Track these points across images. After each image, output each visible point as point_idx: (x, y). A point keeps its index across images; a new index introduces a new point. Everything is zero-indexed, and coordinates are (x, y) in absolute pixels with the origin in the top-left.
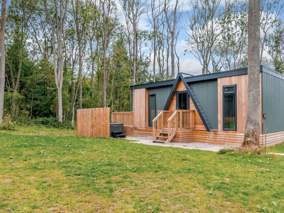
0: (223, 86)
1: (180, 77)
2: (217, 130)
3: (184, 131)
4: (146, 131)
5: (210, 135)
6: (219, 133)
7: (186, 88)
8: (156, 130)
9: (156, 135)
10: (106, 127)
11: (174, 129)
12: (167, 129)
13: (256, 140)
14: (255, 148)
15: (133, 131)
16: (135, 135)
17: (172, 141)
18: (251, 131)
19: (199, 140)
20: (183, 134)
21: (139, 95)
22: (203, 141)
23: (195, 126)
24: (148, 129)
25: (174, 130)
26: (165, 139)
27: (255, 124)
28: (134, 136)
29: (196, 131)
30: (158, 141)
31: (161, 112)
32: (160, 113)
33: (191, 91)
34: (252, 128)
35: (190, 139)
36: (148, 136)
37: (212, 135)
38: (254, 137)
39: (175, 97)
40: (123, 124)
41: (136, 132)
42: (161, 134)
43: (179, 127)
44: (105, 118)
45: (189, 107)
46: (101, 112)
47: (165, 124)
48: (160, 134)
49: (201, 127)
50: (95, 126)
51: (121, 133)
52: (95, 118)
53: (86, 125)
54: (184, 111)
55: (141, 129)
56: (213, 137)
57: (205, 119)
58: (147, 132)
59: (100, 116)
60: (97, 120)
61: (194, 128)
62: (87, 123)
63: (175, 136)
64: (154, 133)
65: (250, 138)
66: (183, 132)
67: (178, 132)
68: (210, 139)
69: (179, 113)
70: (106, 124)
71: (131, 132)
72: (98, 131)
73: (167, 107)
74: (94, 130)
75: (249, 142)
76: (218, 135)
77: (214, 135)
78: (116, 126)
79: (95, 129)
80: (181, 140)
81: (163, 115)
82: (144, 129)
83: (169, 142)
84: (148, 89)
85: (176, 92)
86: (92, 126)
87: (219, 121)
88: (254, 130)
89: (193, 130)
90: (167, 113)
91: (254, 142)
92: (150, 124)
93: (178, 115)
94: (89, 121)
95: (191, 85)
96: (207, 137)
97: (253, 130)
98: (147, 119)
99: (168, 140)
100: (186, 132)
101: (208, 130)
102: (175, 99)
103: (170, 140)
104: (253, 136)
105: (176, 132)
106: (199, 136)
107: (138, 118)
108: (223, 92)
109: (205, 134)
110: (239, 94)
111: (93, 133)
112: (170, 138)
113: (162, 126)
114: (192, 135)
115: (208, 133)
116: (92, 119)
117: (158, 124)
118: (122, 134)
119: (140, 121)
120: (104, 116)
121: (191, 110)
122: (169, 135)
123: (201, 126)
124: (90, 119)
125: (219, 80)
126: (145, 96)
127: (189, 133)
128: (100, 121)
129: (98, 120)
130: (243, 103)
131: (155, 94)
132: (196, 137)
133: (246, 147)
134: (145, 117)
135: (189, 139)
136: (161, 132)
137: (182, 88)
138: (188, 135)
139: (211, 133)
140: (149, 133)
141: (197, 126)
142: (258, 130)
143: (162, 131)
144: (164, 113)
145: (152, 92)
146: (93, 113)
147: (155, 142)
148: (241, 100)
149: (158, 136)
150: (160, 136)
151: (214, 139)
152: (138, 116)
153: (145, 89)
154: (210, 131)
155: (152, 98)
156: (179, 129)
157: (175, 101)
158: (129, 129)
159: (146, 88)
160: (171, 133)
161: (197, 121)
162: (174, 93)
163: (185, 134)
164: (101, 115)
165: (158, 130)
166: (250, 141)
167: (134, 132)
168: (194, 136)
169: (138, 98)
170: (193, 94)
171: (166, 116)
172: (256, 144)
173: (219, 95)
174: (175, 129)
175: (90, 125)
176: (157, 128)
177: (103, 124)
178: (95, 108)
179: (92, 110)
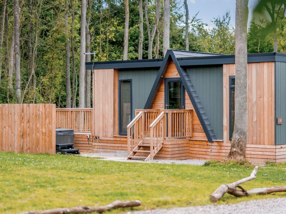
0: (230, 76)
1: (170, 56)
2: (222, 140)
3: (175, 143)
4: (115, 142)
5: (213, 147)
6: (224, 144)
7: (179, 75)
8: (133, 140)
9: (132, 148)
10: (50, 136)
11: (159, 139)
12: (149, 139)
13: (241, 150)
14: (240, 159)
15: (90, 143)
16: (95, 149)
17: (156, 157)
18: (237, 141)
19: (198, 156)
20: (173, 146)
21: (103, 80)
22: (203, 156)
23: (192, 134)
24: (119, 139)
25: (160, 141)
26: (147, 154)
27: (241, 133)
28: (93, 152)
29: (194, 142)
30: (135, 157)
31: (141, 112)
32: (139, 114)
33: (187, 79)
34: (238, 137)
35: (185, 155)
36: (118, 151)
37: (215, 147)
38: (240, 147)
39: (163, 87)
40: (72, 131)
41: (96, 144)
42: (140, 147)
43: (167, 136)
44: (47, 120)
45: (184, 104)
46: (41, 110)
47: (146, 131)
48: (138, 146)
49: (201, 136)
50: (29, 134)
51: (70, 147)
52: (29, 121)
53: (10, 132)
54: (175, 111)
55: (106, 139)
56: (216, 151)
57: (207, 123)
58: (117, 145)
59: (38, 118)
60: (31, 124)
61: (191, 138)
62: (11, 129)
63: (161, 150)
64: (129, 145)
65: (235, 148)
66: (172, 143)
67: (166, 143)
68: (213, 154)
69: (167, 114)
70: (50, 132)
71: (87, 145)
72: (35, 143)
73: (150, 104)
74: (25, 141)
75: (234, 153)
76: (223, 148)
77: (219, 148)
78: (62, 134)
79: (28, 139)
80: (169, 156)
81: (143, 117)
82: (112, 139)
83: (152, 158)
84: (119, 71)
85: (165, 79)
86: (22, 134)
87: (225, 127)
88: (240, 140)
89: (189, 140)
90: (150, 113)
91: (239, 152)
92: (122, 131)
93: (166, 117)
94: (16, 126)
95: (187, 70)
96: (209, 150)
97: (238, 139)
98: (117, 122)
99: (150, 155)
100: (178, 143)
101: (210, 140)
102: (163, 90)
103: (154, 155)
104: (238, 146)
105: (163, 144)
106: (197, 149)
107: (101, 119)
108: (230, 85)
109: (206, 147)
110: (249, 89)
111: (23, 145)
112: (153, 152)
113: (142, 134)
114: (188, 148)
115: (210, 144)
116: (21, 122)
117: (136, 131)
118: (72, 148)
119: (103, 126)
120: (46, 118)
121: (187, 110)
122: (152, 148)
123: (201, 133)
124: (18, 122)
125: (225, 67)
126: (113, 82)
127: (183, 145)
128: (38, 125)
129: (35, 124)
130: (254, 102)
131: (131, 80)
132: (194, 152)
133: (231, 158)
134: (113, 119)
135: (183, 155)
136: (140, 143)
137: (174, 74)
138: (180, 149)
139: (213, 144)
140: (120, 145)
141: (196, 134)
142: (243, 140)
143: (142, 143)
144: (145, 113)
145: (125, 76)
146: (23, 111)
147: (130, 159)
148: (251, 98)
149: (136, 149)
150: (139, 149)
151: (217, 154)
152: (101, 116)
153: (113, 70)
154: (212, 142)
155: (126, 87)
156: (167, 139)
157: (164, 93)
158: (84, 139)
159: (115, 69)
160: (155, 145)
161: (195, 127)
162: (162, 80)
163: (178, 146)
164: (41, 116)
165: (136, 140)
166: (235, 151)
167: (94, 144)
168: (191, 149)
169: (101, 85)
170: (189, 84)
171: (148, 118)
172: (241, 155)
173: (224, 89)
174: (162, 138)
175: (17, 132)
176: (133, 138)
177: (44, 130)
178: (27, 104)
179: (21, 107)
